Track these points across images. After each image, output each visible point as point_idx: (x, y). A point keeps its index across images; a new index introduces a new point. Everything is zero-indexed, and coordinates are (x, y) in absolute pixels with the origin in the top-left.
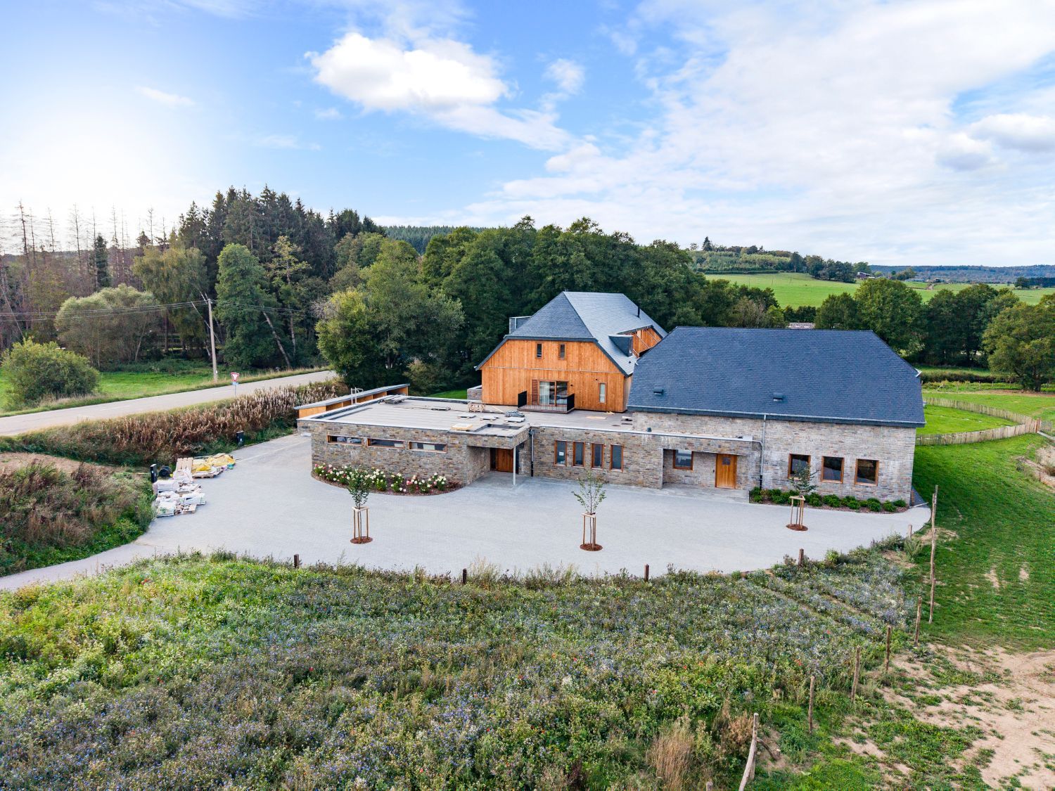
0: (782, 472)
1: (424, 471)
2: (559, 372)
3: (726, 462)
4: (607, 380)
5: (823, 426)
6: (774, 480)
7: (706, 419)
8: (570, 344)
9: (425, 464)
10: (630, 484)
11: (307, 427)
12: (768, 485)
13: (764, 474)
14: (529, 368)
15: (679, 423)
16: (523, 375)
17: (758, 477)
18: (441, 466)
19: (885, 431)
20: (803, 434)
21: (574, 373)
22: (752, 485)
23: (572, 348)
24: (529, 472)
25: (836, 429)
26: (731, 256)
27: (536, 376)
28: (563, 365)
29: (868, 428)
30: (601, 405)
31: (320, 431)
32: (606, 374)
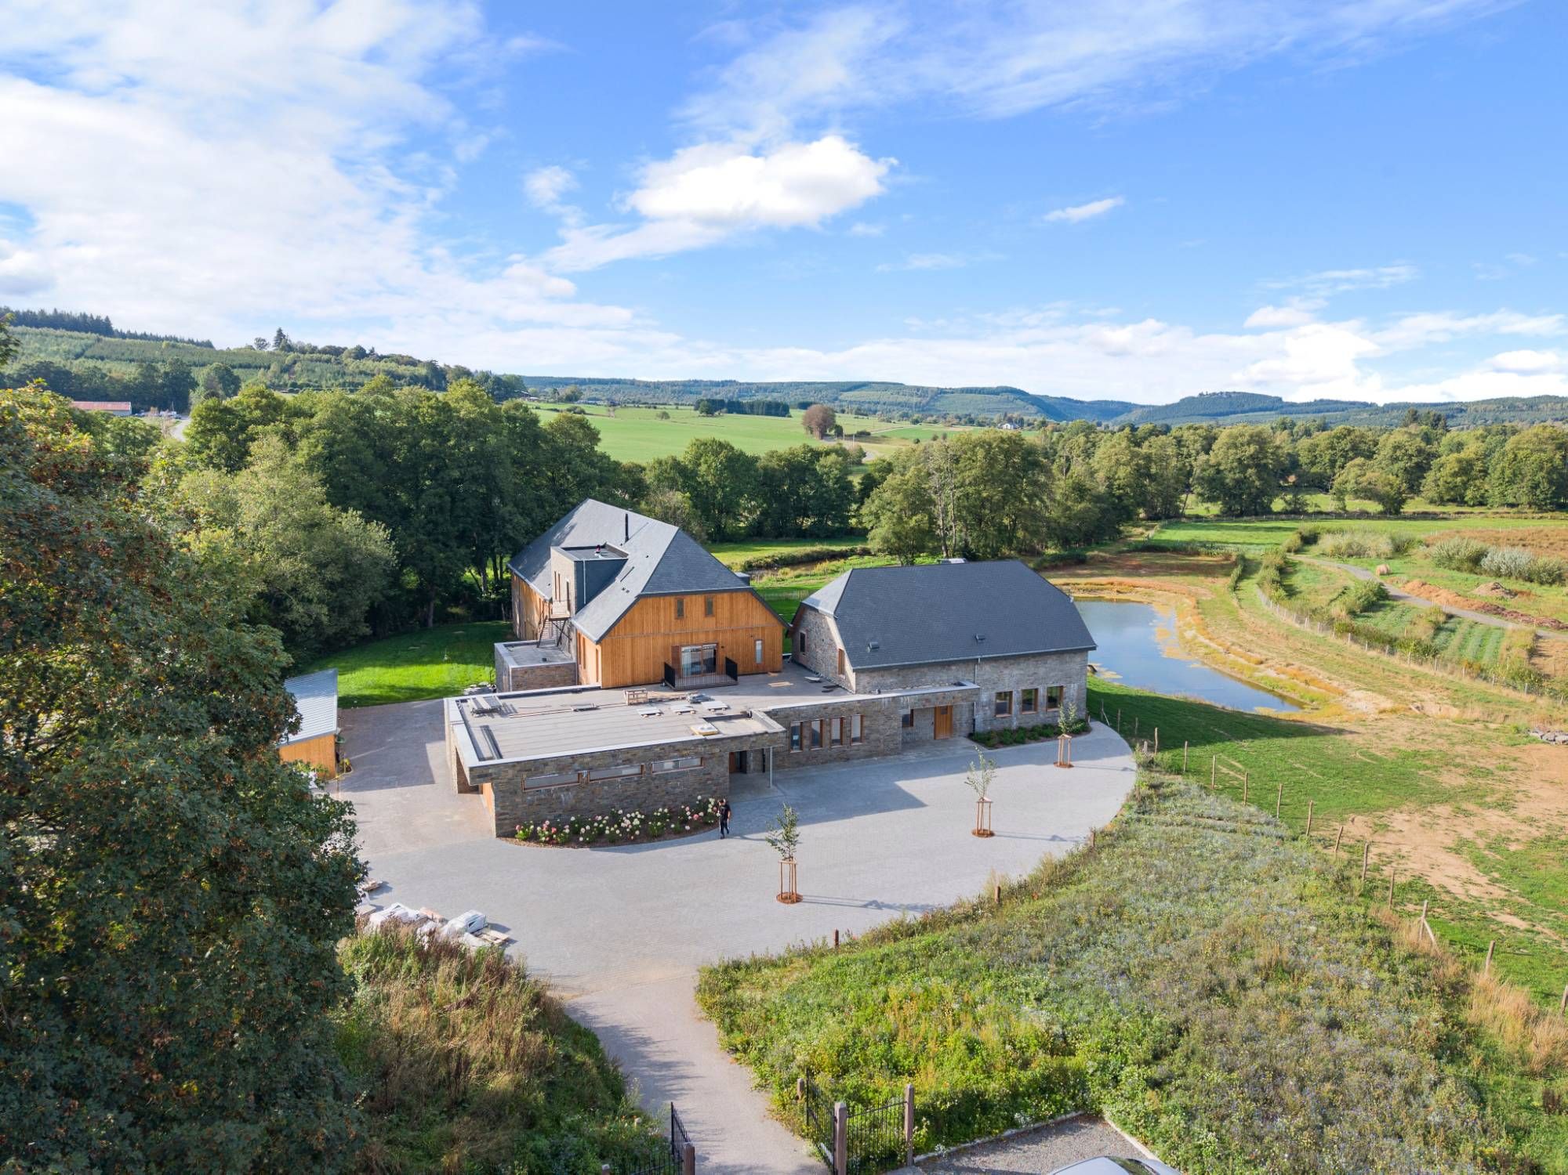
0: (989, 712)
1: (672, 797)
2: (707, 632)
3: (943, 714)
4: (763, 635)
5: (1022, 660)
6: (984, 721)
7: (925, 670)
8: (719, 596)
9: (674, 788)
10: (871, 756)
11: (486, 775)
12: (980, 727)
13: (976, 717)
14: (667, 631)
15: (900, 678)
16: (660, 641)
17: (971, 721)
18: (696, 786)
19: (1067, 657)
20: (1006, 672)
21: (724, 632)
22: (966, 729)
23: (723, 603)
24: (760, 768)
25: (1032, 662)
26: (328, 361)
27: (677, 641)
28: (710, 623)
29: (1054, 657)
30: (758, 666)
31: (510, 776)
32: (763, 628)
